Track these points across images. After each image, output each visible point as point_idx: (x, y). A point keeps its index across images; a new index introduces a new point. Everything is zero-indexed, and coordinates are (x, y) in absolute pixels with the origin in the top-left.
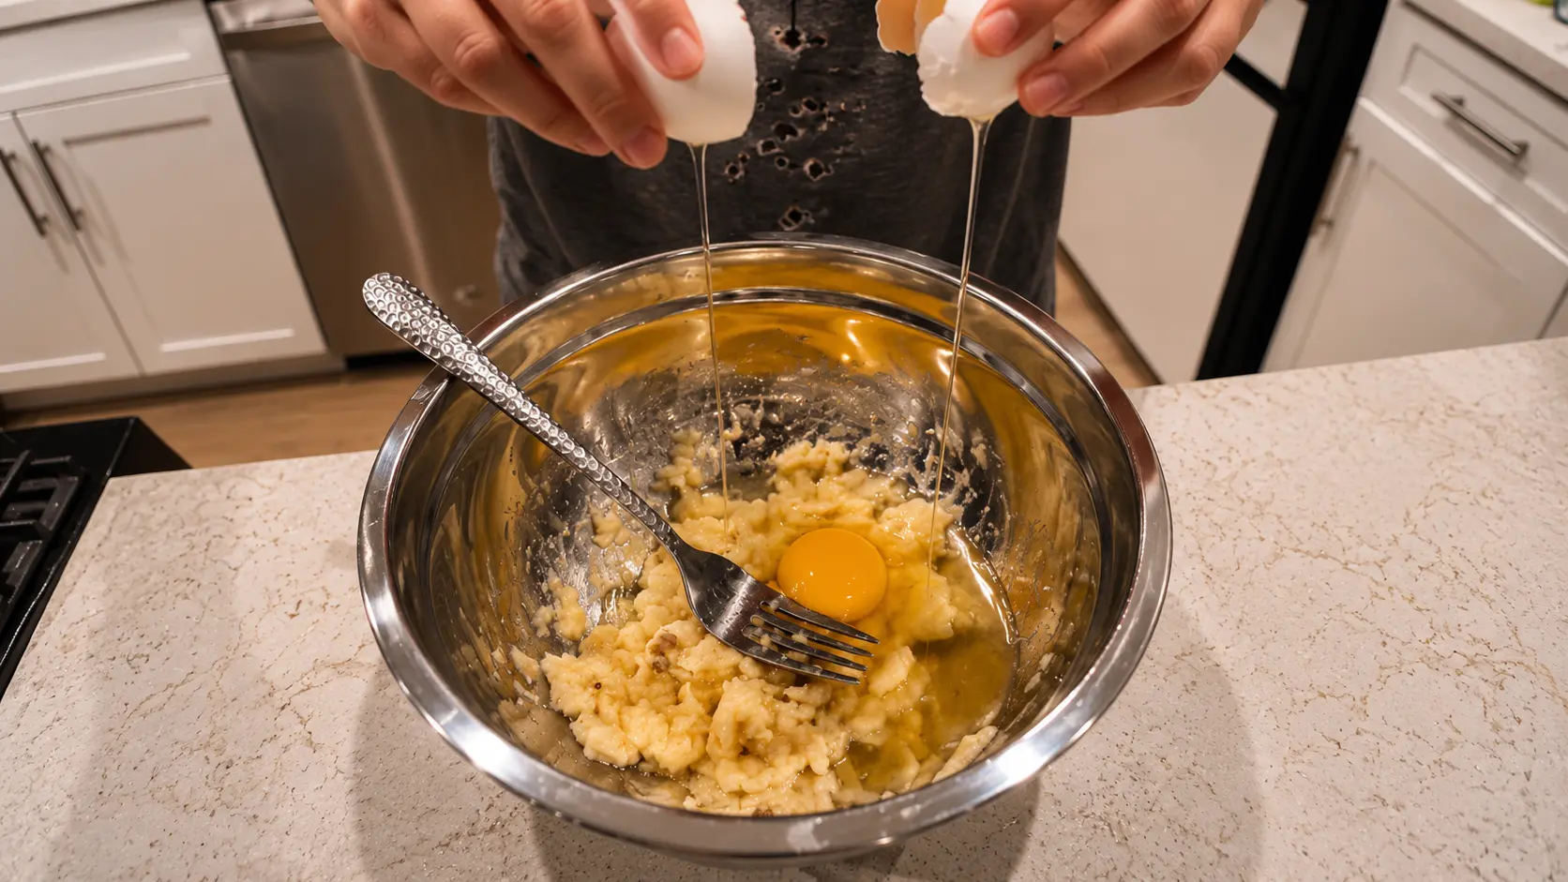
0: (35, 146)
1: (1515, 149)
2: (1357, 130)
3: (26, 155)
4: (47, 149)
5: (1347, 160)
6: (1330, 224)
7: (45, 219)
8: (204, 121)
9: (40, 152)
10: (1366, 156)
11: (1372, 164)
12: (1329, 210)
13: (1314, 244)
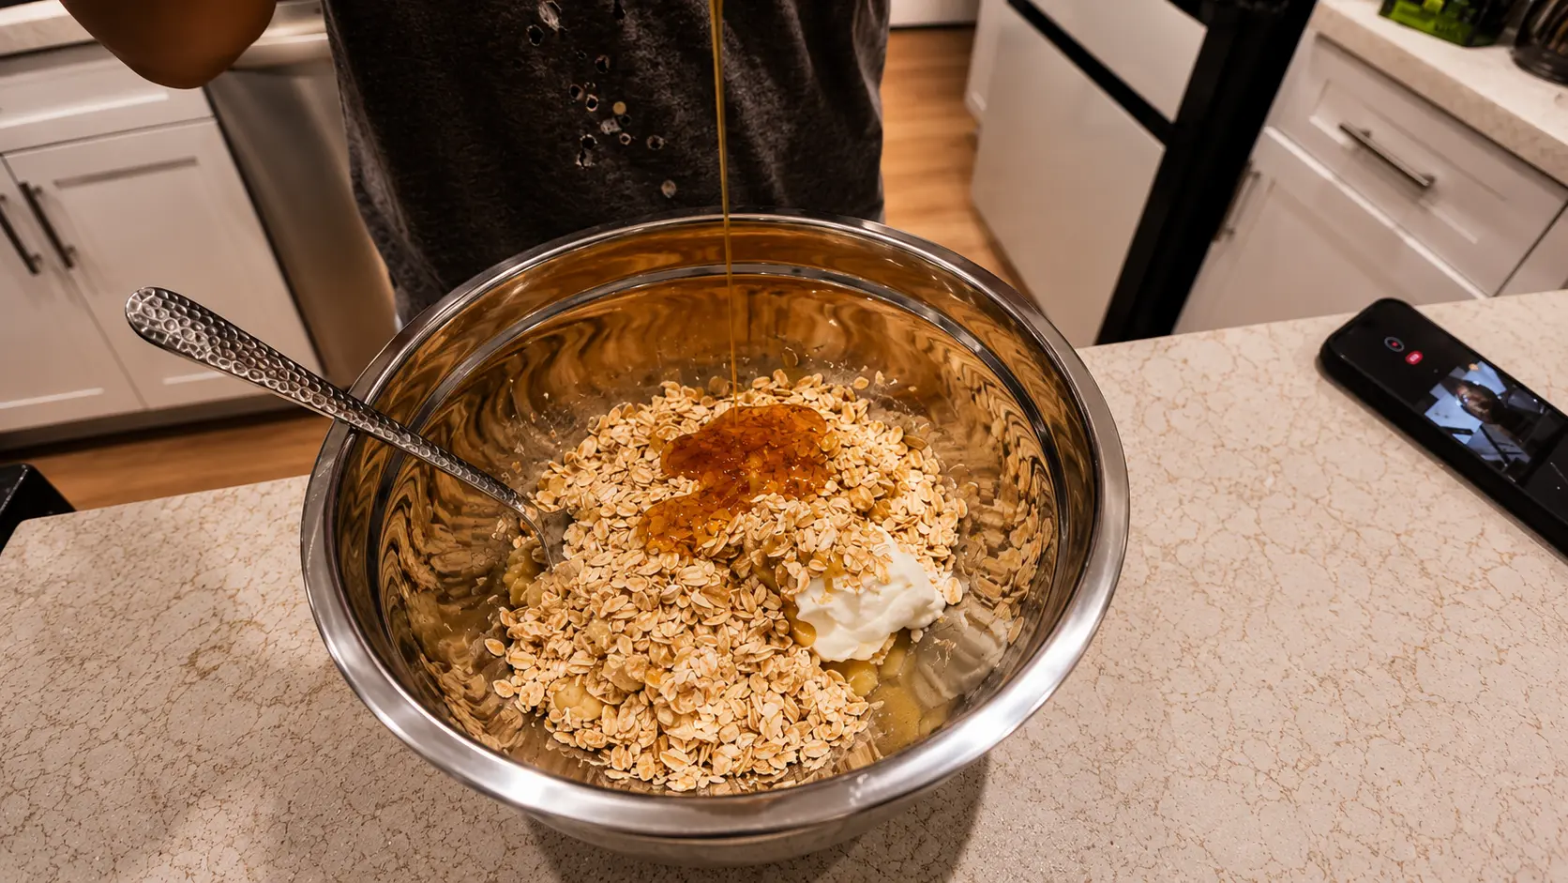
0: (24, 188)
1: (1425, 182)
2: (1260, 157)
4: (38, 190)
5: (1249, 182)
6: (1232, 232)
7: (36, 258)
8: (191, 162)
9: (29, 193)
10: (1267, 179)
11: (1273, 185)
12: (1231, 222)
13: (1215, 248)
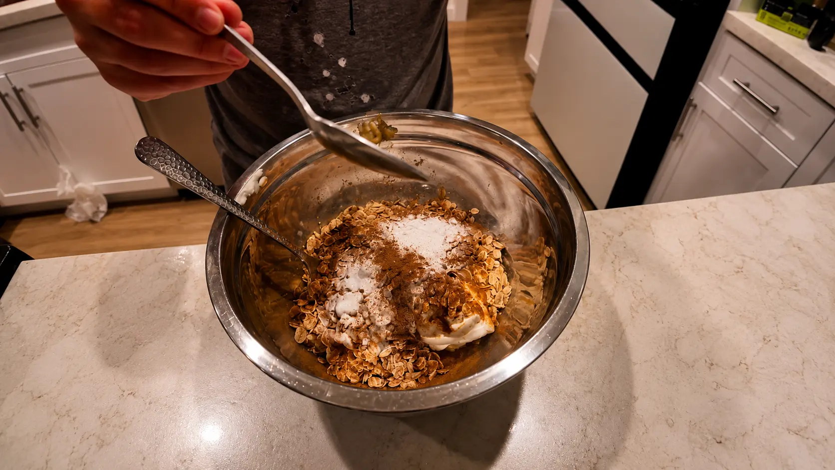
0: (15, 89)
1: (774, 111)
2: (696, 96)
3: (12, 94)
4: (22, 90)
5: (690, 109)
6: (682, 136)
7: (24, 122)
9: (17, 92)
10: (699, 109)
11: (703, 111)
12: (681, 131)
13: (673, 144)
